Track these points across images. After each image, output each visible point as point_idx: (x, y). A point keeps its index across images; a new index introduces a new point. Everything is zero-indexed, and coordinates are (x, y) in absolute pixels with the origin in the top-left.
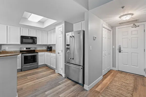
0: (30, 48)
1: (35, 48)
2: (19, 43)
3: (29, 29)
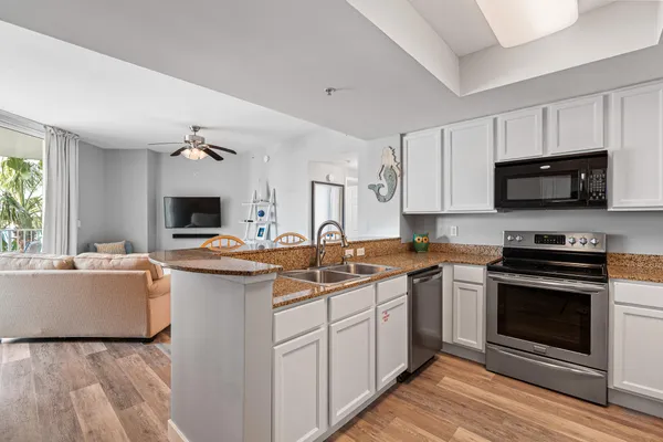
0: (561, 239)
1: (609, 238)
2: (487, 203)
3: (545, 111)
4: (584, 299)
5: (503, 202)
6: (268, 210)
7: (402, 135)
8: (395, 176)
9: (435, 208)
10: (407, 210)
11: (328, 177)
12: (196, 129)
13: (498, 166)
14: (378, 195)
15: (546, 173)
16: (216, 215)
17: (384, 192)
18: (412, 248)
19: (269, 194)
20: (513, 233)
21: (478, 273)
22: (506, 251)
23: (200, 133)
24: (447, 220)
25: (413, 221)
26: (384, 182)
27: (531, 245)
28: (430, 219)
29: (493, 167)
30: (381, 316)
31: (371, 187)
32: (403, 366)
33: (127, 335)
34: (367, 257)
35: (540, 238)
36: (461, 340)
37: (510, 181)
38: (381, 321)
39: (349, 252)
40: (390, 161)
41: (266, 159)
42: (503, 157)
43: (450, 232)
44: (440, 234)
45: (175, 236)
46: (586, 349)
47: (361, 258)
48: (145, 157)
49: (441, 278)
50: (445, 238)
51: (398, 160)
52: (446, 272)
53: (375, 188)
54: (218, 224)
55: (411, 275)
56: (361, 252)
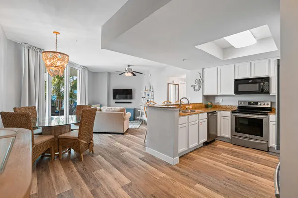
1: (272, 103)
3: (251, 63)
4: (261, 121)
5: (237, 91)
6: (151, 93)
7: (203, 69)
8: (201, 83)
9: (214, 93)
10: (205, 94)
11: (173, 82)
12: (129, 66)
13: (236, 80)
14: (194, 89)
15: (250, 83)
16: (130, 95)
17: (196, 88)
18: (206, 107)
19: (151, 88)
20: (241, 102)
21: (229, 114)
22: (239, 107)
23: (130, 67)
24: (219, 97)
25: (206, 97)
26: (196, 84)
27: (247, 105)
28: (213, 97)
29: (234, 81)
30: (200, 123)
31: (192, 86)
32: (205, 139)
33: (117, 132)
34: (192, 109)
35: (250, 103)
36: (223, 135)
37: (239, 85)
38: (200, 125)
39: (187, 107)
40: (199, 78)
41: (150, 75)
42: (237, 77)
43: (220, 101)
44: (216, 102)
45: (116, 103)
46: (261, 135)
47: (191, 109)
48: (106, 75)
49: (217, 115)
50: (218, 103)
51: (202, 77)
52: (218, 114)
53: (194, 87)
54: (131, 98)
55: (207, 113)
56: (191, 107)
